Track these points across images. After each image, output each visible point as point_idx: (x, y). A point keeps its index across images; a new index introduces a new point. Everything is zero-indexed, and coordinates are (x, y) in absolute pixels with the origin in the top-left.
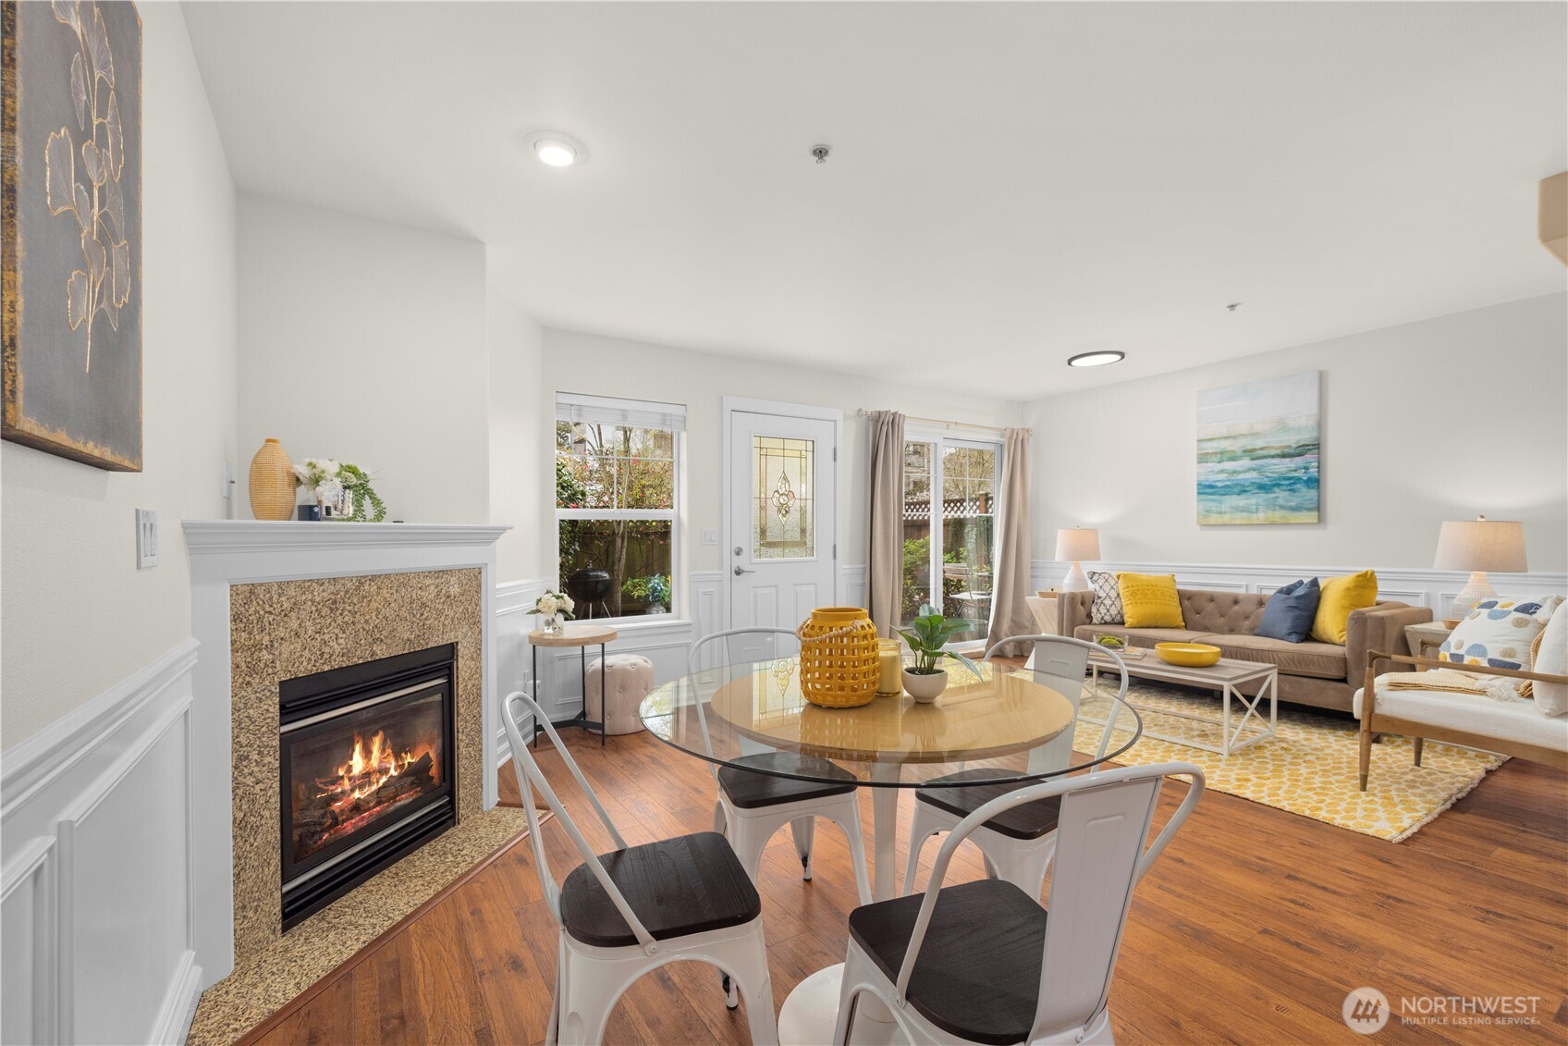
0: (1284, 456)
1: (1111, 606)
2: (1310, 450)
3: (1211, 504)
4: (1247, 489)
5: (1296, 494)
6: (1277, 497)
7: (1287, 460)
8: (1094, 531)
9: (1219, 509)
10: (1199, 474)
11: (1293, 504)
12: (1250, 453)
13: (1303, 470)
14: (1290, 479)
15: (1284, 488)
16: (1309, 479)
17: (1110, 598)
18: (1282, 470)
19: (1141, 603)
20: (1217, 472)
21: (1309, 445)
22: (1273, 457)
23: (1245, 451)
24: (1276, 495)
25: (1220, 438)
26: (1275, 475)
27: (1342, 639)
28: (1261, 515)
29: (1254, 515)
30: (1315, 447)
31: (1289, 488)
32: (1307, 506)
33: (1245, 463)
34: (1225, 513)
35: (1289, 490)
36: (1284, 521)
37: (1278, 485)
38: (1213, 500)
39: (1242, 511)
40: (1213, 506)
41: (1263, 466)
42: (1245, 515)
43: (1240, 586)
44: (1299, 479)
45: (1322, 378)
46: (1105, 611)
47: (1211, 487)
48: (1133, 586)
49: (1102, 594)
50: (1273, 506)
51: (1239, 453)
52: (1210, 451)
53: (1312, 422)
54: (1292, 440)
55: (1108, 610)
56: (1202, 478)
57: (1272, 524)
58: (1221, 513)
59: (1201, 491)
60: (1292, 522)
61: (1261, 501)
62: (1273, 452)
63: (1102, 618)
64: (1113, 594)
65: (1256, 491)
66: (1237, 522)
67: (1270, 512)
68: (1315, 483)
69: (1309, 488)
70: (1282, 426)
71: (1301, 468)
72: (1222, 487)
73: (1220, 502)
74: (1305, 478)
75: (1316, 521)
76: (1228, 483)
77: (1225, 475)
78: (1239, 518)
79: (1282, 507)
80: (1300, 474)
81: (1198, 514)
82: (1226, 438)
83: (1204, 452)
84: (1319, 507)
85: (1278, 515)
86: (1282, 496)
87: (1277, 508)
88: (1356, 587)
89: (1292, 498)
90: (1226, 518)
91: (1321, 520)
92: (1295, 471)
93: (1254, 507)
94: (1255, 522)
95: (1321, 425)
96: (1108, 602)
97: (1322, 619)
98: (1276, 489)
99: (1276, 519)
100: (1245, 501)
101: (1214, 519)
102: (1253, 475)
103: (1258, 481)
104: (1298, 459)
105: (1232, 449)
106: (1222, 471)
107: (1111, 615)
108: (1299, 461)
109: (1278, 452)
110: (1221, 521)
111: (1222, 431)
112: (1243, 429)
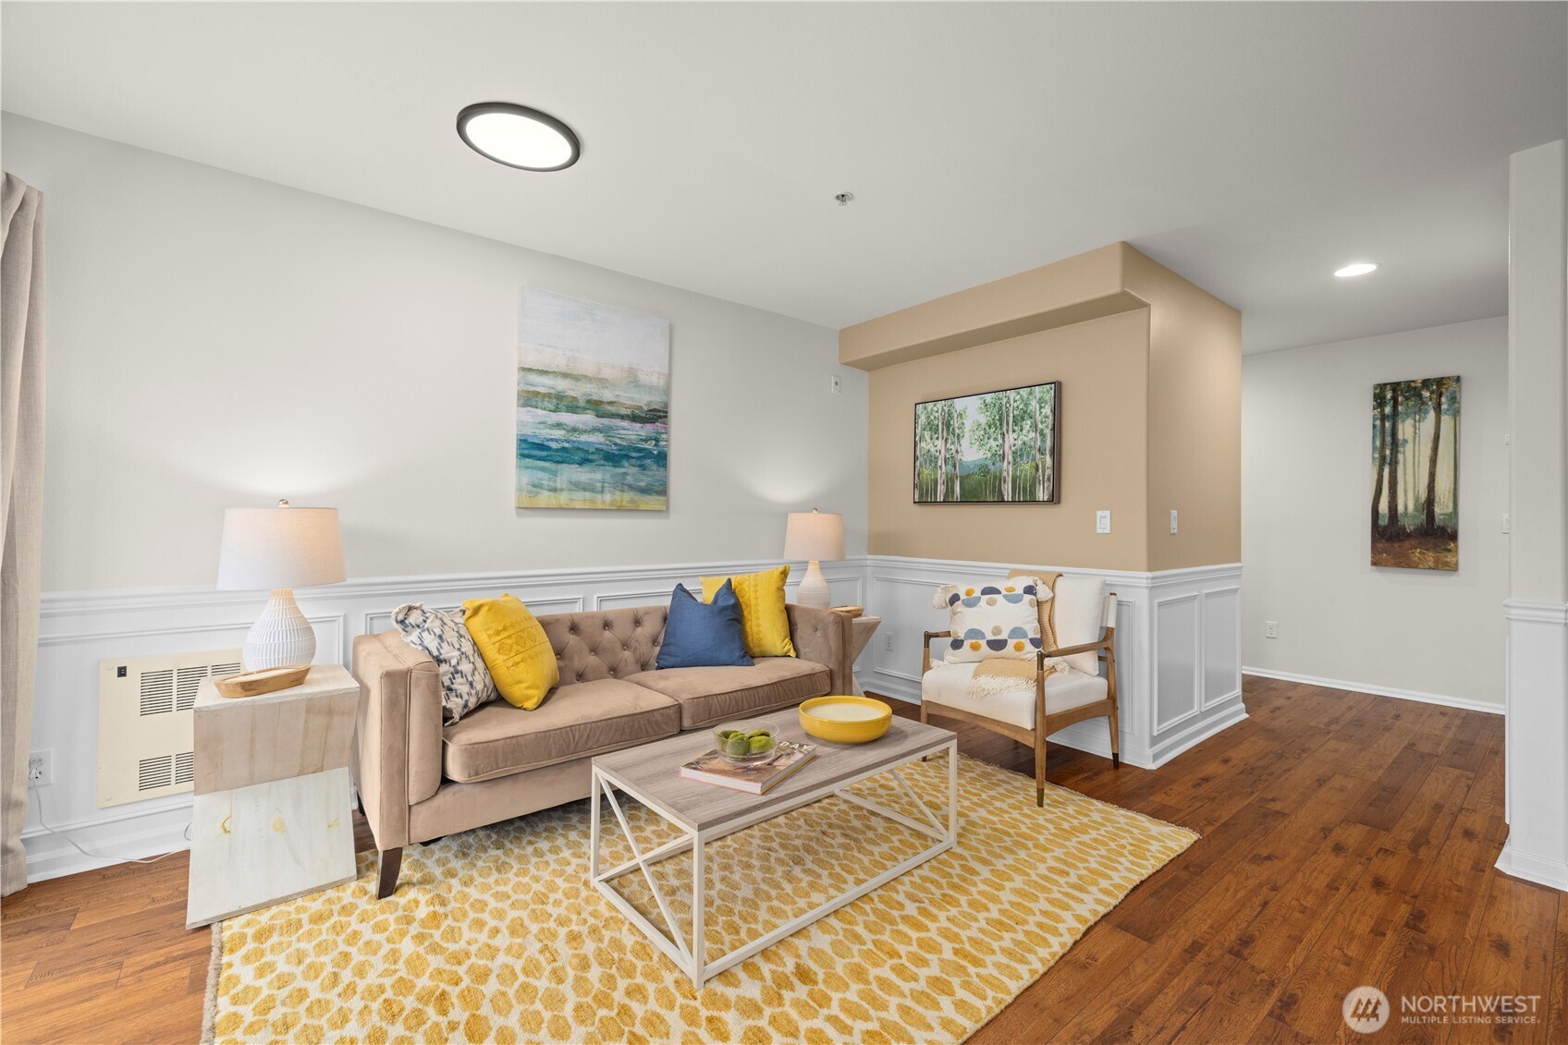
0: (634, 418)
2: (660, 417)
3: (541, 474)
4: (591, 457)
5: (646, 472)
6: (625, 474)
7: (638, 425)
8: (322, 511)
9: (551, 484)
10: (521, 424)
11: (642, 484)
12: (595, 406)
14: (640, 450)
15: (633, 461)
16: (659, 453)
18: (633, 437)
21: (660, 411)
22: (622, 417)
23: (589, 402)
26: (624, 443)
27: (786, 649)
28: (608, 497)
29: (599, 497)
31: (639, 463)
32: (657, 489)
33: (588, 419)
34: (562, 490)
35: (640, 466)
36: (630, 506)
37: (628, 457)
38: (543, 469)
39: (584, 489)
40: (544, 477)
41: (610, 428)
42: (588, 495)
43: (573, 602)
45: (671, 328)
47: (541, 447)
48: (512, 625)
50: (621, 485)
51: (582, 403)
52: (542, 390)
53: (662, 383)
54: (644, 400)
55: (471, 684)
56: (528, 431)
57: (619, 510)
58: (554, 490)
59: (526, 452)
60: (642, 507)
61: (608, 476)
62: (623, 411)
63: (466, 706)
64: (467, 647)
65: (602, 462)
66: (578, 505)
67: (618, 493)
69: (659, 466)
70: (633, 379)
71: (651, 439)
72: (557, 450)
73: (554, 473)
74: (655, 452)
75: (664, 508)
76: (567, 445)
77: (563, 432)
78: (580, 498)
79: (631, 487)
80: (649, 446)
81: (520, 489)
82: (565, 375)
83: (532, 389)
85: (626, 497)
86: (630, 471)
87: (626, 487)
90: (563, 498)
92: (646, 441)
93: (599, 485)
94: (600, 507)
95: (667, 391)
96: (466, 667)
97: (755, 629)
98: (625, 463)
99: (624, 503)
102: (597, 439)
103: (604, 447)
104: (649, 427)
105: (572, 393)
106: (558, 425)
108: (648, 430)
109: (628, 412)
110: (554, 503)
111: (560, 363)
112: (588, 370)
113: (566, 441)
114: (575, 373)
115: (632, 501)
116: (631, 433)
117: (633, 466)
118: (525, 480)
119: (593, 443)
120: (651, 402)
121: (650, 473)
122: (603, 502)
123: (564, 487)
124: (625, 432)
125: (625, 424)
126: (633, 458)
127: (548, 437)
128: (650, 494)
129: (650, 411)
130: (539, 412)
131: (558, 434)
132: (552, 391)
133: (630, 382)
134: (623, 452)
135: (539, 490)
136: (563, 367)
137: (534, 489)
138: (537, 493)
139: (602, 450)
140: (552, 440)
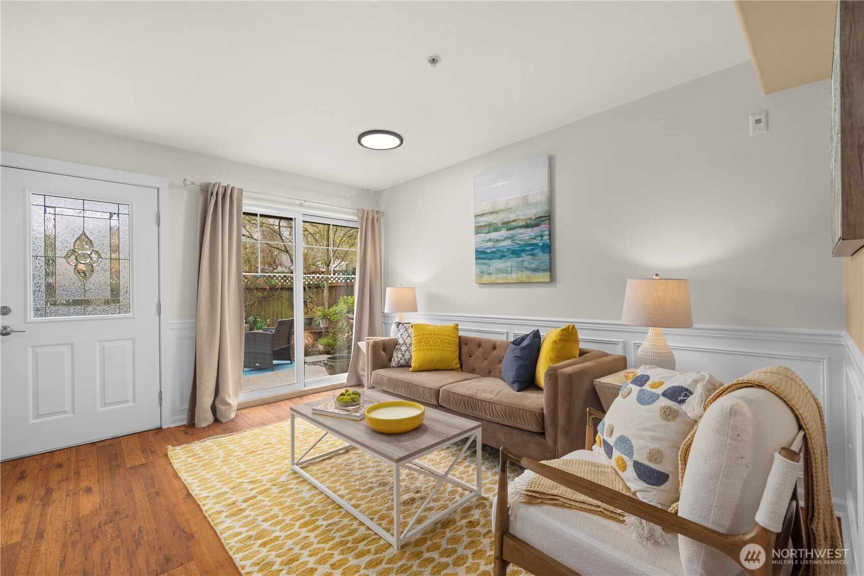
0: (527, 226)
1: (405, 351)
2: (544, 221)
3: (483, 267)
4: (505, 254)
5: (535, 258)
6: (523, 261)
7: (530, 230)
9: (489, 271)
10: (476, 243)
11: (533, 266)
12: (507, 225)
13: (540, 238)
14: (531, 245)
15: (528, 253)
16: (543, 244)
17: (406, 345)
18: (527, 238)
19: (424, 350)
20: (487, 240)
21: (542, 217)
22: (520, 227)
23: (503, 224)
24: (522, 259)
25: (487, 213)
26: (522, 243)
28: (514, 275)
29: (510, 275)
30: (547, 218)
31: (531, 253)
32: (543, 268)
33: (503, 233)
34: (492, 274)
35: (532, 255)
36: (528, 280)
37: (524, 251)
38: (484, 264)
39: (503, 272)
40: (485, 268)
41: (514, 235)
42: (504, 275)
44: (537, 245)
45: (551, 161)
46: (400, 356)
47: (483, 253)
48: (420, 335)
49: (401, 341)
50: (522, 268)
51: (500, 225)
52: (482, 224)
53: (545, 198)
54: (532, 213)
56: (478, 246)
57: (520, 283)
58: (489, 274)
59: (478, 256)
60: (533, 280)
61: (514, 264)
62: (521, 223)
63: (399, 362)
64: (408, 341)
65: (511, 256)
66: (500, 281)
67: (520, 273)
68: (549, 248)
69: (544, 253)
70: (526, 202)
71: (538, 236)
72: (490, 253)
73: (489, 265)
74: (541, 244)
75: (548, 280)
76: (494, 250)
77: (492, 243)
78: (501, 278)
79: (527, 269)
80: (538, 241)
81: (476, 275)
82: (492, 213)
83: (479, 225)
84: (551, 268)
85: (524, 276)
86: (526, 259)
87: (524, 269)
88: (560, 340)
89: (533, 261)
90: (493, 278)
91: (553, 279)
92: (534, 238)
93: (509, 269)
94: (510, 282)
95: (551, 200)
96: (404, 348)
97: (539, 369)
98: (523, 254)
99: (523, 279)
100: (504, 264)
101: (486, 279)
102: (508, 243)
103: (512, 247)
104: (536, 229)
105: (496, 222)
106: (490, 240)
107: (405, 359)
108: (536, 231)
109: (524, 223)
110: (489, 281)
111: (489, 208)
112: (502, 206)
113: (494, 247)
114: (496, 210)
115: (528, 277)
116: (526, 235)
117: (528, 255)
118: (478, 270)
119: (506, 246)
120: (537, 213)
121: (538, 258)
122: (512, 278)
123: (493, 272)
124: (522, 236)
125: (522, 231)
126: (527, 250)
127: (486, 247)
128: (538, 272)
129: (537, 218)
130: (482, 235)
131: (490, 244)
132: (487, 223)
133: (525, 204)
134: (522, 248)
135: (483, 274)
136: (491, 210)
137: (481, 274)
138: (483, 276)
139: (510, 249)
140: (487, 248)
